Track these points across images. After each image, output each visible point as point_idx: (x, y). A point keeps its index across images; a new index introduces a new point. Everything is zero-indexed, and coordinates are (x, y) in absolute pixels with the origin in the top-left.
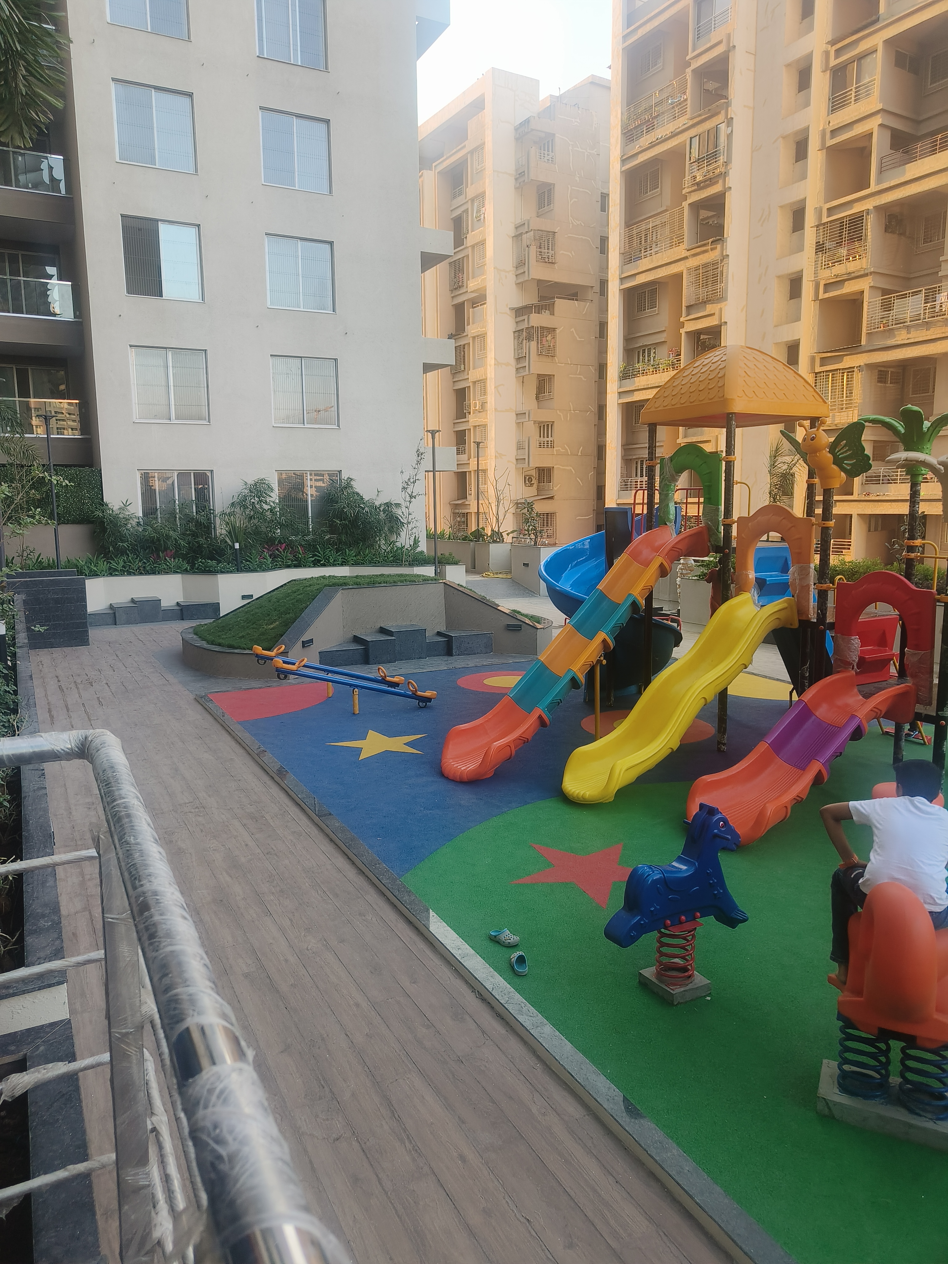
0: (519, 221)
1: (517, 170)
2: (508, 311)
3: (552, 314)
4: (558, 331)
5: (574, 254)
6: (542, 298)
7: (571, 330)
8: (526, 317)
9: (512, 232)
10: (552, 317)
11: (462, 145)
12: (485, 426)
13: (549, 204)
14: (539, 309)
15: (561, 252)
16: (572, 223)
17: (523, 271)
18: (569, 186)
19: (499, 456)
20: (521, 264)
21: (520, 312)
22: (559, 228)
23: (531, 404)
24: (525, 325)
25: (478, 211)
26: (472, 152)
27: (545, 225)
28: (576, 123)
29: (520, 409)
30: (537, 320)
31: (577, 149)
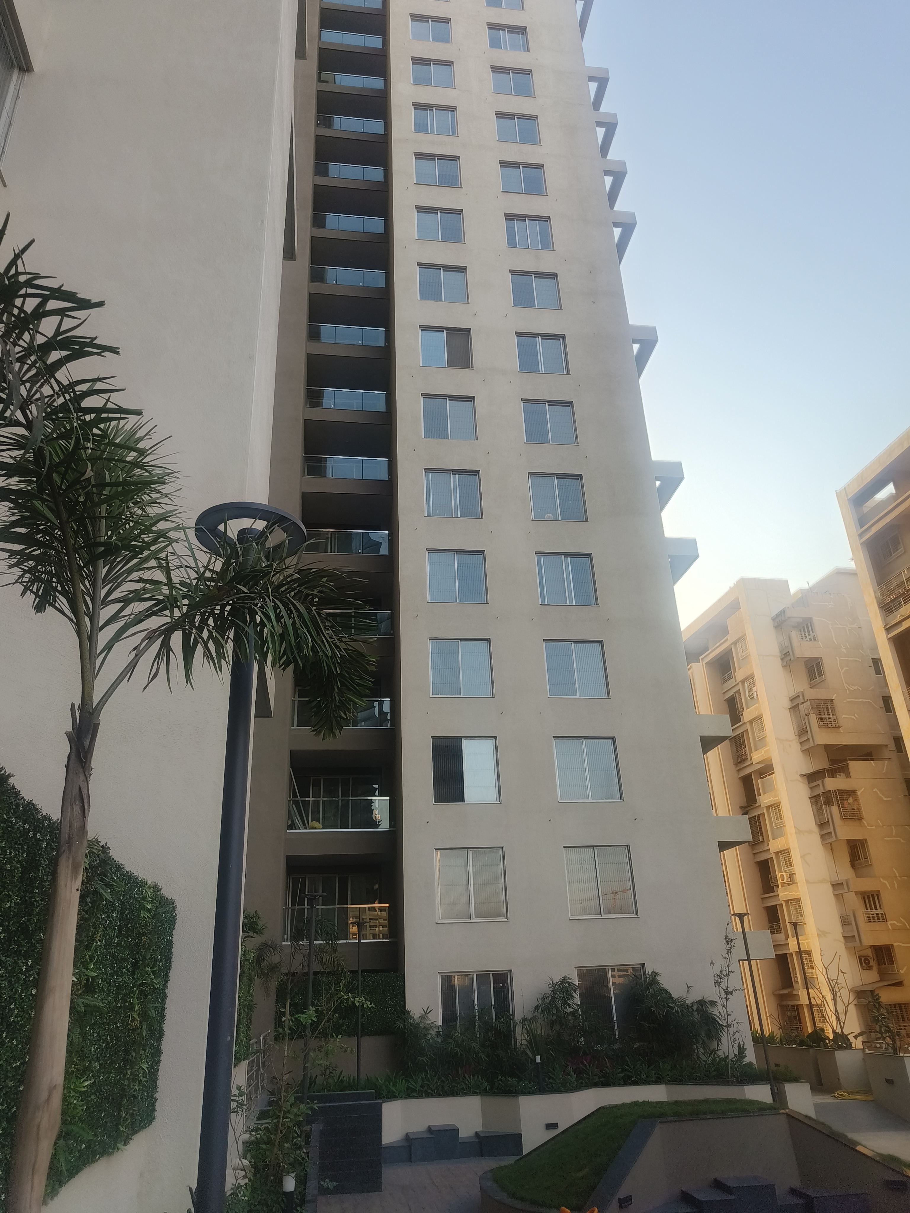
0: (792, 694)
1: (781, 652)
2: (799, 778)
3: (848, 776)
4: (859, 793)
5: (857, 717)
6: (832, 762)
7: (874, 790)
8: (819, 782)
9: (787, 704)
10: (849, 779)
11: (725, 639)
12: (798, 900)
13: (820, 674)
14: (833, 773)
15: (843, 716)
16: (849, 689)
17: (806, 739)
18: (837, 658)
19: (822, 934)
20: (802, 732)
21: (812, 778)
22: (835, 695)
23: (846, 873)
24: (821, 790)
25: (750, 690)
26: (735, 643)
27: (820, 694)
28: (830, 606)
29: (836, 879)
30: (832, 784)
31: (837, 626)
